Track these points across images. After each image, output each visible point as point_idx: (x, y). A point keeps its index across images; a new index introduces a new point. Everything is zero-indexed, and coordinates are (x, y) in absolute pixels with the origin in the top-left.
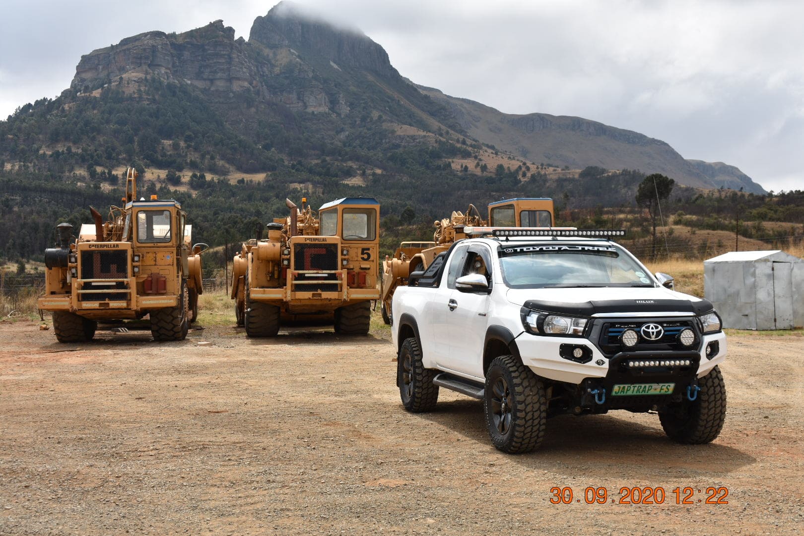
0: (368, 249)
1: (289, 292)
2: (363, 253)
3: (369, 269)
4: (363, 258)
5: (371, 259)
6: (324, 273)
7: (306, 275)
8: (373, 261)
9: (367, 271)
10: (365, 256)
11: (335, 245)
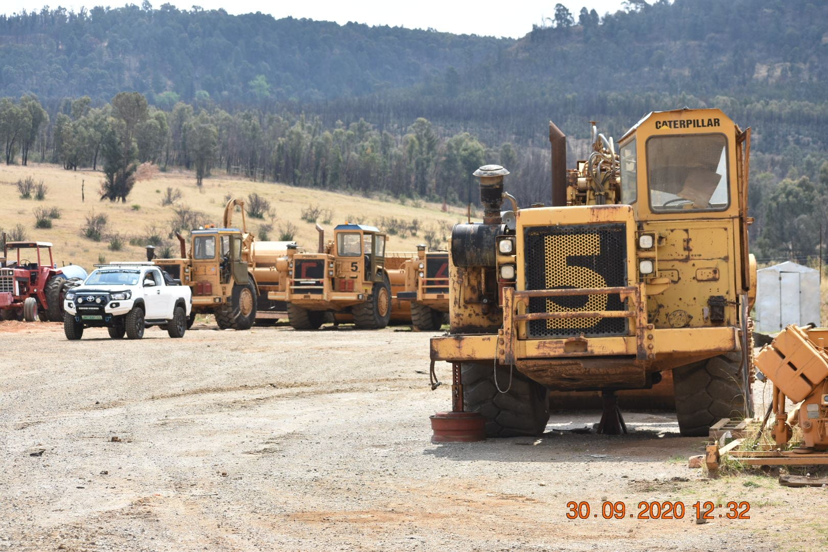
0: (356, 263)
1: (287, 294)
2: (352, 266)
3: (356, 277)
4: (352, 270)
5: (358, 270)
6: (313, 281)
7: (301, 283)
8: (359, 272)
9: (355, 280)
10: (354, 268)
11: (323, 260)
